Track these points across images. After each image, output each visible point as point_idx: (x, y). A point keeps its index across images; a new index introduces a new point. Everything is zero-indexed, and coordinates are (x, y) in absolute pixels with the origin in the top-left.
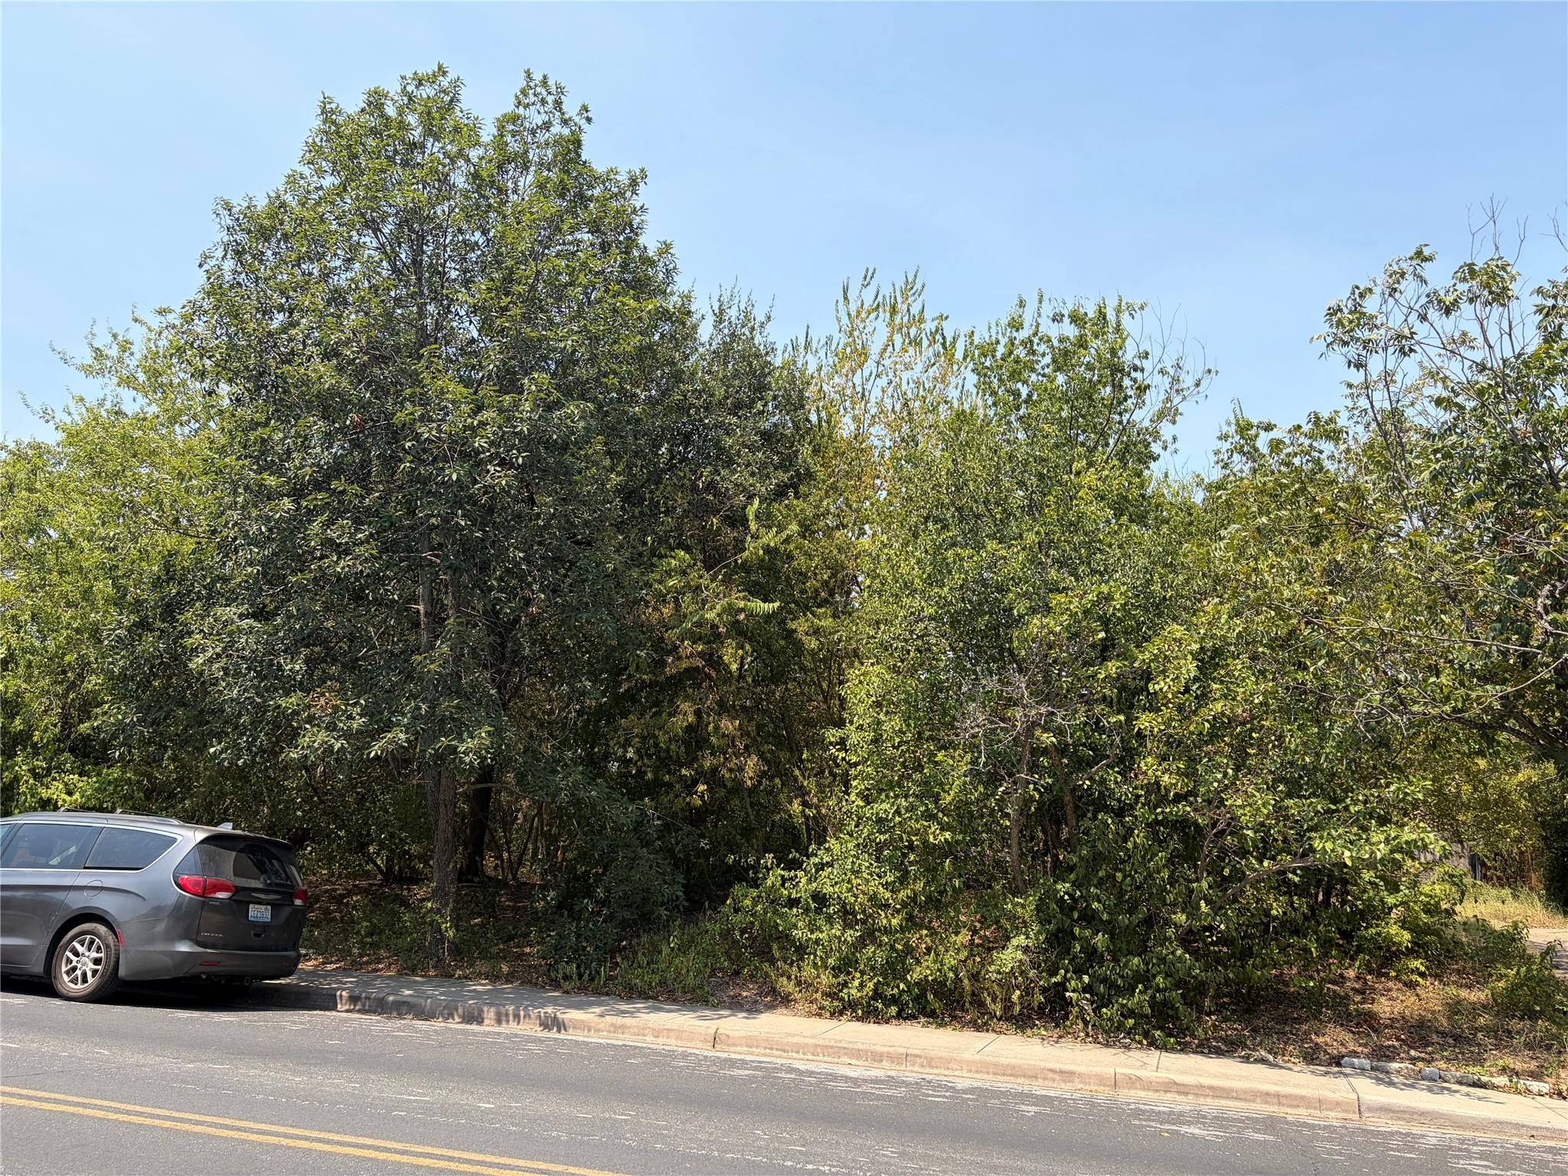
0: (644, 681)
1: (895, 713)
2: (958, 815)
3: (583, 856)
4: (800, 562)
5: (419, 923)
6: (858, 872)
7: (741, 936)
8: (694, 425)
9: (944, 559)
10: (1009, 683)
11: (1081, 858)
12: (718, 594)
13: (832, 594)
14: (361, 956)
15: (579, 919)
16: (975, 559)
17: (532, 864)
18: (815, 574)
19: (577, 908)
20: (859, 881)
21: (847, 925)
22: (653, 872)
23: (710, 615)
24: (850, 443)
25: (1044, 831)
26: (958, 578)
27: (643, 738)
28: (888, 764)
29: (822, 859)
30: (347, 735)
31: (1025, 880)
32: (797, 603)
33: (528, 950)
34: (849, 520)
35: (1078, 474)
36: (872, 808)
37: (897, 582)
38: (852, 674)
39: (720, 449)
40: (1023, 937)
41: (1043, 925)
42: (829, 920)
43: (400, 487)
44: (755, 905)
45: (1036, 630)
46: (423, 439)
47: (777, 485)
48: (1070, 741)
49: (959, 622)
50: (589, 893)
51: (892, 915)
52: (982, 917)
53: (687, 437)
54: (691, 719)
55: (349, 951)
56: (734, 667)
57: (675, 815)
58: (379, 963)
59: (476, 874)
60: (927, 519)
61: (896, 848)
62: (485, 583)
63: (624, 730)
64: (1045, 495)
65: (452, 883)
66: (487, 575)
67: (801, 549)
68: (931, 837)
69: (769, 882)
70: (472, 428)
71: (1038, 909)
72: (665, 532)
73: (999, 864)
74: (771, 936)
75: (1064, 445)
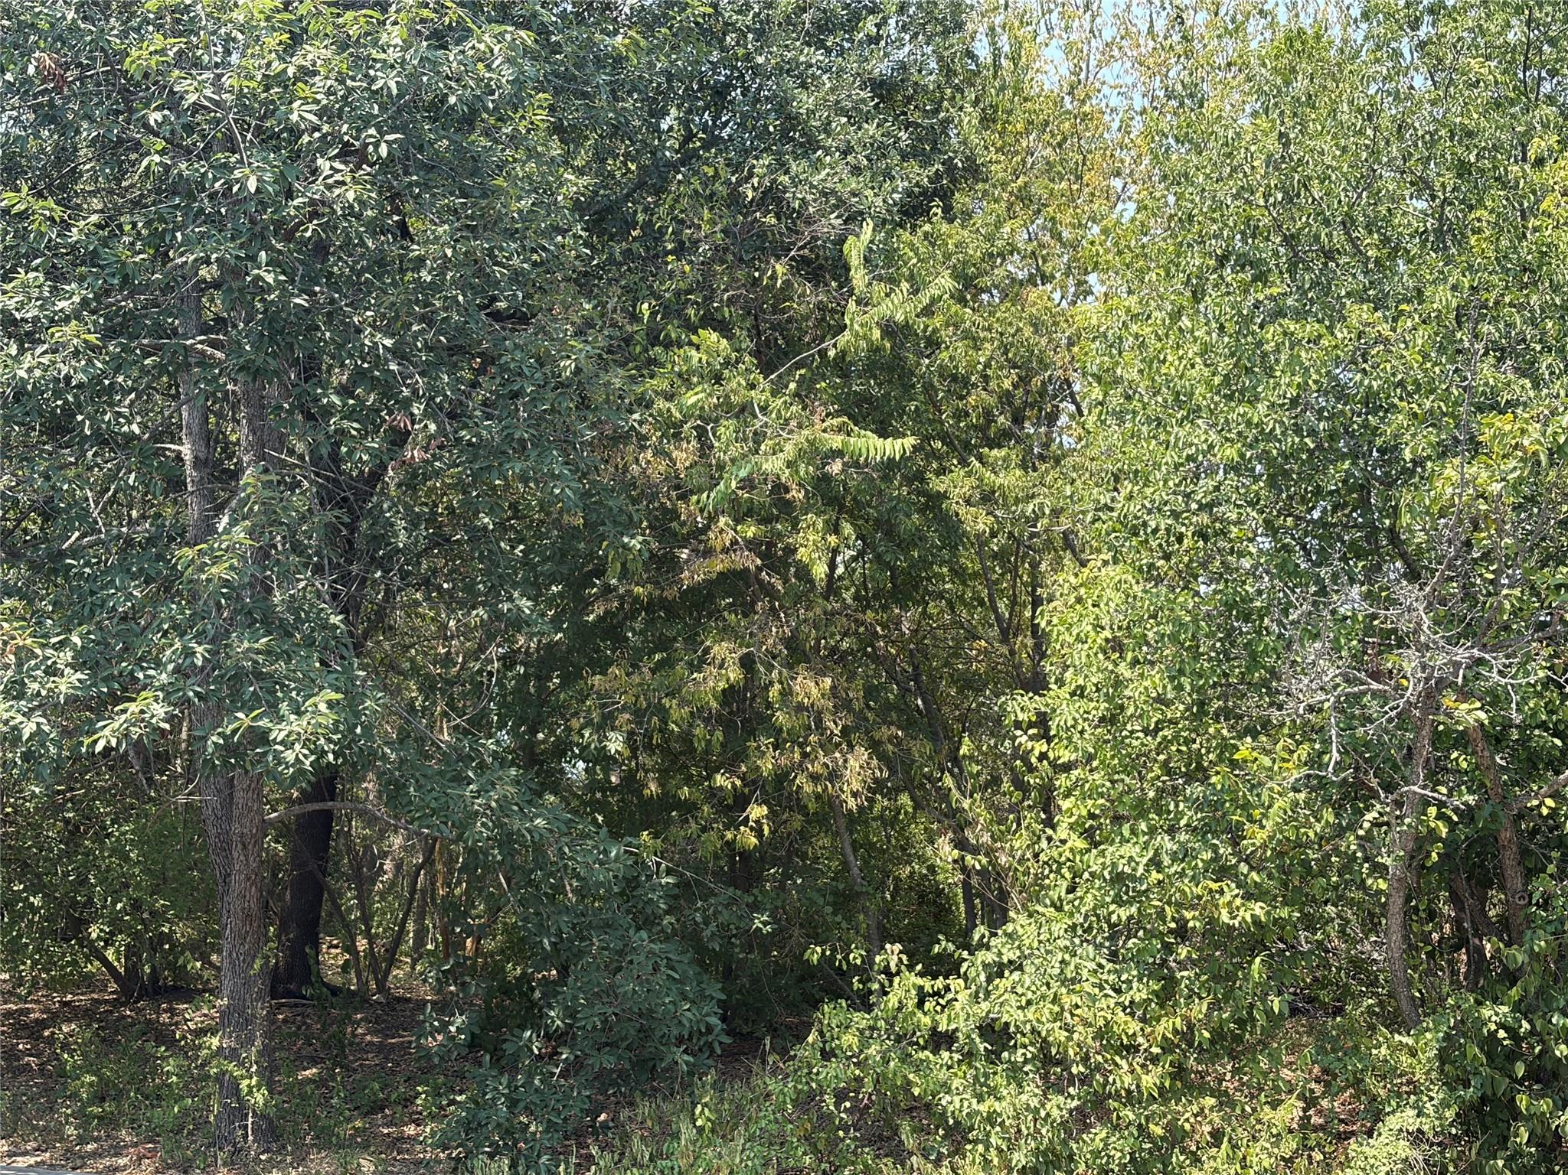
0: (637, 599)
1: (1152, 663)
2: (1281, 869)
3: (519, 946)
4: (955, 353)
5: (196, 1080)
6: (1073, 981)
7: (837, 1105)
8: (734, 68)
9: (1259, 344)
10: (1391, 602)
11: (1532, 954)
12: (787, 421)
13: (1018, 420)
14: (82, 1140)
15: (514, 1070)
16: (1325, 342)
17: (414, 962)
18: (986, 378)
19: (509, 1048)
20: (1076, 999)
21: (1052, 1086)
22: (660, 978)
23: (774, 465)
24: (1059, 103)
25: (1455, 899)
26: (1287, 384)
27: (638, 715)
28: (1135, 765)
29: (1000, 954)
30: (47, 705)
31: (1413, 998)
32: (945, 438)
33: (411, 1130)
34: (1057, 264)
35: (1540, 162)
36: (1102, 853)
37: (1157, 393)
38: (1063, 580)
39: (789, 117)
40: (1413, 1113)
41: (1453, 1089)
42: (1015, 1073)
43: (137, 204)
44: (864, 1044)
45: (1449, 490)
46: (185, 104)
47: (909, 193)
48: (1517, 719)
49: (1286, 474)
50: (532, 1016)
51: (1143, 1066)
52: (1325, 1071)
53: (720, 93)
54: (734, 674)
55: (59, 1131)
56: (820, 571)
57: (700, 867)
58: (117, 1155)
59: (307, 981)
60: (1222, 261)
61: (1150, 934)
62: (317, 400)
63: (600, 696)
64: (1471, 208)
65: (260, 998)
66: (320, 384)
67: (956, 326)
68: (1224, 912)
69: (893, 1001)
70: (280, 79)
71: (1443, 1057)
72: (678, 294)
73: (1358, 965)
74: (895, 1105)
75: (1513, 103)
